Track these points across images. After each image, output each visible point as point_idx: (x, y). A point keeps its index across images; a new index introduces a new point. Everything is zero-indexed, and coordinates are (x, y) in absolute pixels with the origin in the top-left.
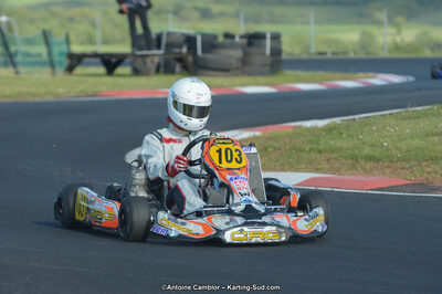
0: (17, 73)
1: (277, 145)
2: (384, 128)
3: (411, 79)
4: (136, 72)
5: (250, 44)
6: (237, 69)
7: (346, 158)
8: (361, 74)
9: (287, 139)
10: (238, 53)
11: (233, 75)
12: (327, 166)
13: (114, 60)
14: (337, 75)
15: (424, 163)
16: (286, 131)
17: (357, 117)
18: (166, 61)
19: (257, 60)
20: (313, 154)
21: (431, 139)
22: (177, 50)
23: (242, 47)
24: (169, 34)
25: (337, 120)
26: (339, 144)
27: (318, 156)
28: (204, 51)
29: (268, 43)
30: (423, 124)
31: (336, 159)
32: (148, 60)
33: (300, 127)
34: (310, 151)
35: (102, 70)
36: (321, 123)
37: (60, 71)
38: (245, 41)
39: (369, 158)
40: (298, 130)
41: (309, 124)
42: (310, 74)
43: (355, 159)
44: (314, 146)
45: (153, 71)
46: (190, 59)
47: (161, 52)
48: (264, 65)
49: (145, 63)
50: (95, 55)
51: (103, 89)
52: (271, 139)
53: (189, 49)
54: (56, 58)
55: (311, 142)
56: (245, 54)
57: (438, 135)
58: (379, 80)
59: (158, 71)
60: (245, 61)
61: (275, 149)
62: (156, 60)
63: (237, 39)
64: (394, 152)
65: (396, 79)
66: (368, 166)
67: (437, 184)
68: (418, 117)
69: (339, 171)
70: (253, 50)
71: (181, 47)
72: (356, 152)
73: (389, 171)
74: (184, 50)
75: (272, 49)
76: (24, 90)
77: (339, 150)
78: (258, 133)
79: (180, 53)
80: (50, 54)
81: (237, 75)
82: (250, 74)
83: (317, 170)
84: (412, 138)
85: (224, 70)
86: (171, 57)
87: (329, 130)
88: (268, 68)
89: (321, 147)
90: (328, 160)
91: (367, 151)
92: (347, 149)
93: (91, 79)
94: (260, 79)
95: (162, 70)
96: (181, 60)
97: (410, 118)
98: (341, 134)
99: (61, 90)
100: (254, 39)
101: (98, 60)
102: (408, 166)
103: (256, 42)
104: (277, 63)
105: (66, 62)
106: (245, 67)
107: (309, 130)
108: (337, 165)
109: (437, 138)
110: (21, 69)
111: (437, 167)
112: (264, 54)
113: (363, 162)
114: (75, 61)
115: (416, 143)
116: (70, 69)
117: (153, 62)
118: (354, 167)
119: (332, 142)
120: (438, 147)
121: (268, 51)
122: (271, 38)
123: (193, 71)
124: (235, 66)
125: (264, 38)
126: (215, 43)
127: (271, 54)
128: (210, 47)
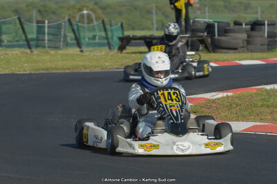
0: (82, 51)
1: (240, 103)
5: (253, 29)
6: (242, 47)
10: (244, 36)
12: (269, 117)
16: (251, 92)
18: (192, 42)
19: (257, 41)
20: (263, 109)
22: (202, 34)
23: (246, 31)
24: (194, 22)
29: (266, 26)
35: (145, 49)
38: (249, 27)
41: (268, 87)
44: (265, 103)
46: (209, 40)
48: (263, 45)
50: (140, 38)
52: (238, 97)
53: (208, 33)
56: (248, 37)
60: (248, 42)
61: (237, 105)
63: (244, 26)
69: (275, 121)
70: (254, 33)
71: (203, 32)
74: (206, 34)
75: (268, 32)
76: (81, 63)
78: (230, 94)
79: (202, 36)
81: (243, 52)
82: (252, 51)
83: (261, 120)
86: (196, 39)
88: (266, 47)
89: (270, 103)
90: (271, 113)
93: (134, 55)
96: (202, 41)
99: (107, 64)
100: (256, 25)
101: (142, 41)
103: (257, 27)
104: (272, 44)
105: (116, 42)
106: (248, 46)
107: (267, 91)
110: (84, 49)
112: (263, 37)
114: (125, 42)
116: (121, 48)
121: (266, 35)
122: (268, 25)
123: (211, 49)
124: (241, 45)
125: (264, 25)
126: (228, 28)
127: (268, 37)
128: (224, 31)
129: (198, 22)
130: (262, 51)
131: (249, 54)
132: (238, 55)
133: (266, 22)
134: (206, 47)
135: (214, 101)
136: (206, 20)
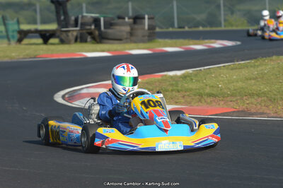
1: (151, 88)
2: (220, 75)
3: (239, 43)
4: (62, 42)
5: (135, 22)
6: (127, 38)
7: (195, 95)
8: (206, 41)
9: (157, 84)
10: (128, 29)
11: (124, 43)
12: (183, 101)
13: (48, 34)
14: (191, 42)
15: (245, 98)
16: (157, 78)
17: (202, 68)
18: (81, 34)
19: (139, 33)
20: (174, 93)
21: (249, 82)
22: (88, 27)
23: (130, 25)
24: (83, 17)
25: (190, 71)
26: (190, 86)
27: (177, 94)
28: (105, 28)
29: (146, 21)
30: (245, 72)
31: (188, 95)
32: (70, 34)
33: (166, 75)
34: (172, 91)
35: (40, 41)
36: (179, 73)
37: (13, 42)
38: (131, 21)
39: (210, 95)
40: (164, 78)
42: (174, 41)
43: (201, 95)
44: (175, 88)
45: (73, 41)
46: (97, 33)
47: (78, 28)
48: (144, 36)
49: (68, 36)
50: (37, 31)
51: (41, 53)
52: (147, 83)
53: (95, 26)
54: (10, 34)
55: (172, 85)
56: (132, 29)
57: (254, 79)
58: (217, 44)
59: (76, 41)
60: (131, 34)
62: (75, 34)
63: (127, 19)
64: (225, 91)
65: (228, 43)
66: (209, 100)
67: (253, 111)
68: (241, 68)
69: (190, 103)
70: (136, 26)
71: (91, 25)
72: (201, 91)
73: (222, 103)
74: (93, 27)
75: (149, 25)
77: (191, 90)
79: (90, 29)
80: (7, 31)
81: (127, 42)
82: (135, 42)
84: (237, 81)
85: (120, 40)
86: (84, 31)
87: (184, 77)
88: (146, 38)
89: (179, 88)
90: (183, 97)
91: (208, 90)
92: (196, 89)
93: (33, 47)
94: (141, 45)
95: (79, 40)
96: (90, 33)
97: (236, 69)
98: (192, 79)
99: (13, 54)
101: (37, 35)
102: (234, 99)
103: (138, 21)
104: (152, 36)
105: (17, 36)
106: (132, 37)
107: (171, 77)
108: (189, 100)
109: (253, 81)
111: (253, 100)
112: (144, 29)
113: (205, 97)
114: (23, 35)
115: (240, 84)
116: (20, 41)
117: (72, 35)
118: (200, 101)
119: (186, 85)
120: (254, 87)
121: (146, 27)
122: (149, 19)
123: (98, 40)
124: (125, 37)
125: (144, 18)
126: (113, 22)
127: (149, 29)
128: (109, 24)
129: (86, 16)
130: (143, 42)
131: (133, 45)
133: (146, 17)
134: (94, 38)
136: (93, 15)
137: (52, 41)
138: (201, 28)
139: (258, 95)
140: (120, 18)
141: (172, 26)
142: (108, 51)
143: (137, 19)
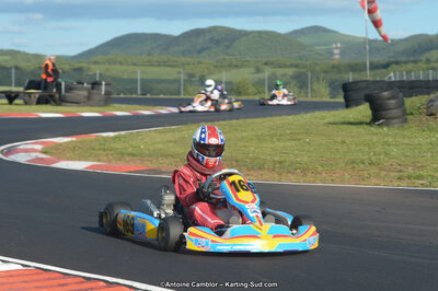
4: (26, 103)
5: (93, 88)
6: (84, 102)
9: (89, 143)
10: (85, 93)
13: (13, 95)
19: (96, 97)
20: (100, 152)
21: (169, 144)
23: (88, 89)
25: (123, 133)
26: (117, 146)
28: (66, 91)
29: (103, 88)
30: (169, 136)
32: (32, 96)
35: (6, 101)
36: (112, 134)
38: (90, 86)
39: (129, 154)
40: (97, 138)
41: (105, 134)
42: (124, 106)
43: (122, 154)
44: (102, 147)
45: (35, 102)
46: (57, 96)
48: (100, 100)
49: (30, 98)
53: (57, 90)
55: (101, 144)
56: (89, 93)
58: (166, 110)
59: (38, 103)
60: (89, 98)
61: (80, 148)
62: (37, 96)
63: (85, 85)
66: (127, 158)
67: (164, 170)
70: (94, 92)
72: (124, 150)
75: (106, 91)
78: (74, 139)
82: (91, 106)
83: (99, 161)
85: (77, 103)
87: (116, 137)
88: (102, 102)
89: (106, 147)
90: (107, 155)
91: (130, 150)
95: (41, 102)
96: (51, 96)
97: (164, 132)
98: (120, 140)
101: (4, 95)
103: (96, 87)
104: (108, 100)
106: (88, 101)
107: (104, 138)
109: (172, 144)
111: (165, 160)
112: (100, 94)
115: (160, 146)
117: (35, 97)
118: (120, 159)
119: (113, 145)
120: (171, 149)
121: (103, 92)
122: (105, 85)
123: (58, 103)
124: (83, 100)
125: (101, 84)
126: (72, 86)
127: (106, 94)
128: (69, 89)
130: (100, 106)
132: (80, 109)
133: (103, 83)
134: (55, 101)
135: (60, 144)
137: (16, 101)
138: (162, 96)
139: (172, 156)
140: (80, 83)
141: (136, 93)
142: (62, 113)
143: (95, 85)
